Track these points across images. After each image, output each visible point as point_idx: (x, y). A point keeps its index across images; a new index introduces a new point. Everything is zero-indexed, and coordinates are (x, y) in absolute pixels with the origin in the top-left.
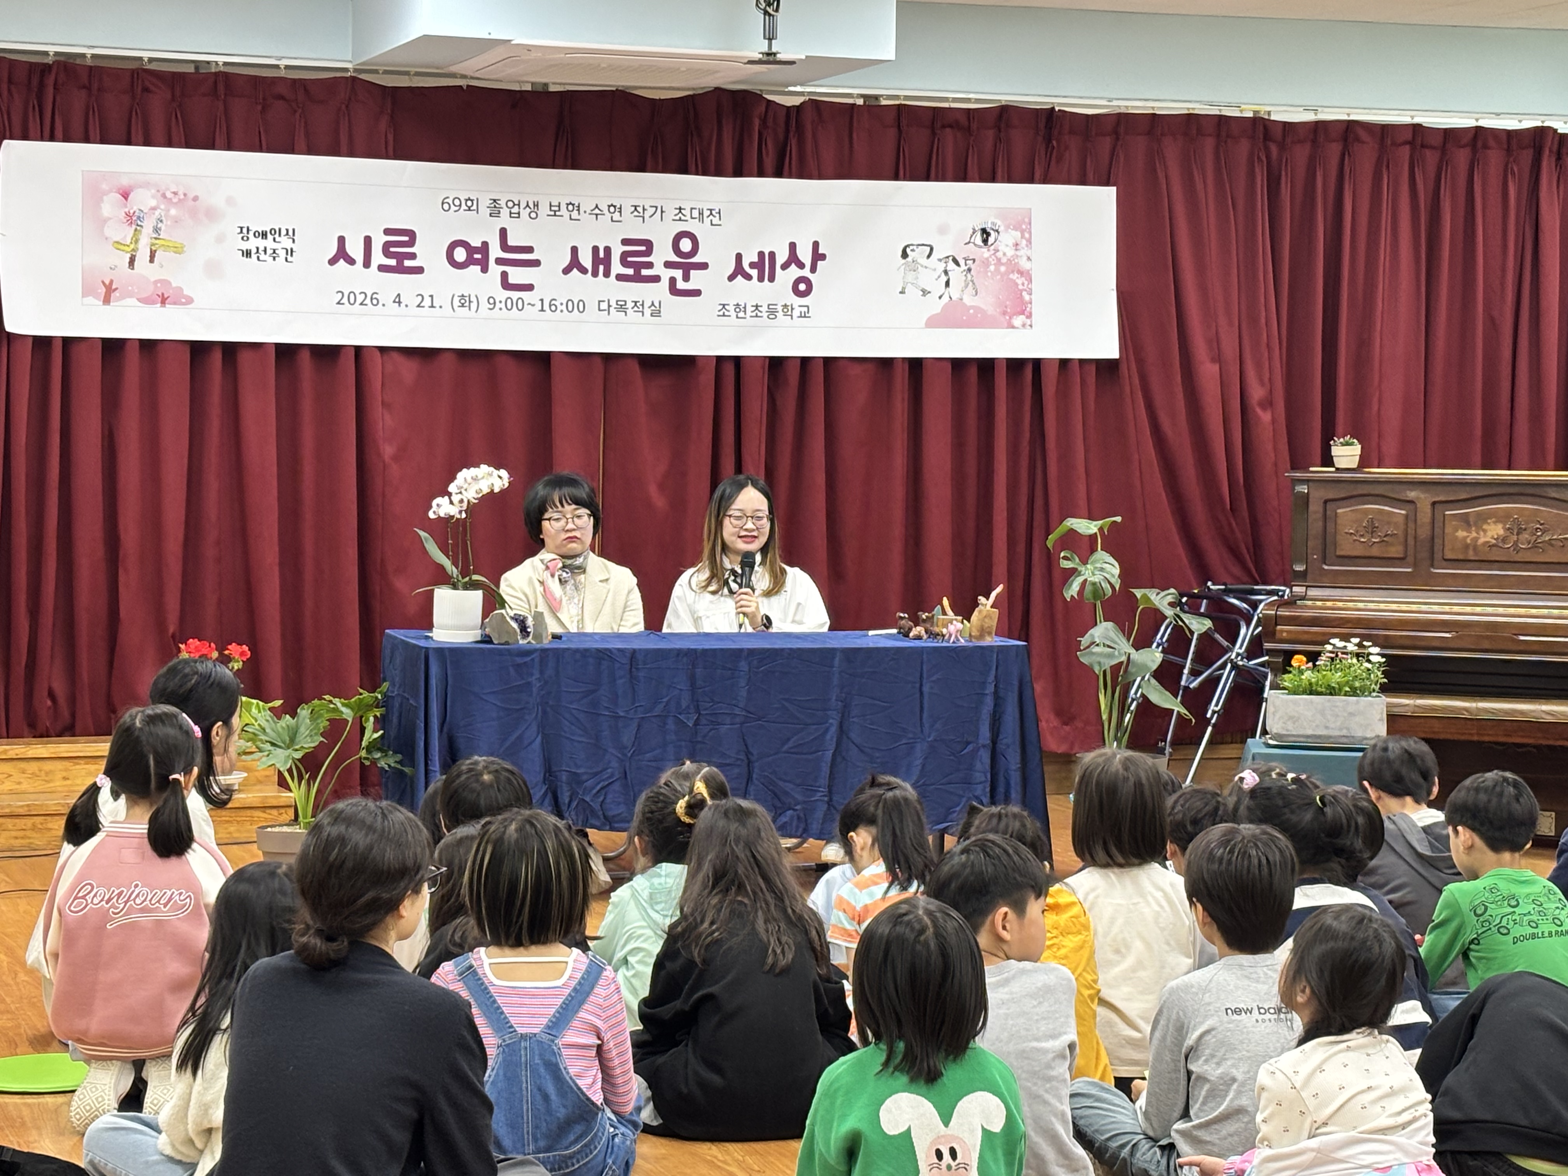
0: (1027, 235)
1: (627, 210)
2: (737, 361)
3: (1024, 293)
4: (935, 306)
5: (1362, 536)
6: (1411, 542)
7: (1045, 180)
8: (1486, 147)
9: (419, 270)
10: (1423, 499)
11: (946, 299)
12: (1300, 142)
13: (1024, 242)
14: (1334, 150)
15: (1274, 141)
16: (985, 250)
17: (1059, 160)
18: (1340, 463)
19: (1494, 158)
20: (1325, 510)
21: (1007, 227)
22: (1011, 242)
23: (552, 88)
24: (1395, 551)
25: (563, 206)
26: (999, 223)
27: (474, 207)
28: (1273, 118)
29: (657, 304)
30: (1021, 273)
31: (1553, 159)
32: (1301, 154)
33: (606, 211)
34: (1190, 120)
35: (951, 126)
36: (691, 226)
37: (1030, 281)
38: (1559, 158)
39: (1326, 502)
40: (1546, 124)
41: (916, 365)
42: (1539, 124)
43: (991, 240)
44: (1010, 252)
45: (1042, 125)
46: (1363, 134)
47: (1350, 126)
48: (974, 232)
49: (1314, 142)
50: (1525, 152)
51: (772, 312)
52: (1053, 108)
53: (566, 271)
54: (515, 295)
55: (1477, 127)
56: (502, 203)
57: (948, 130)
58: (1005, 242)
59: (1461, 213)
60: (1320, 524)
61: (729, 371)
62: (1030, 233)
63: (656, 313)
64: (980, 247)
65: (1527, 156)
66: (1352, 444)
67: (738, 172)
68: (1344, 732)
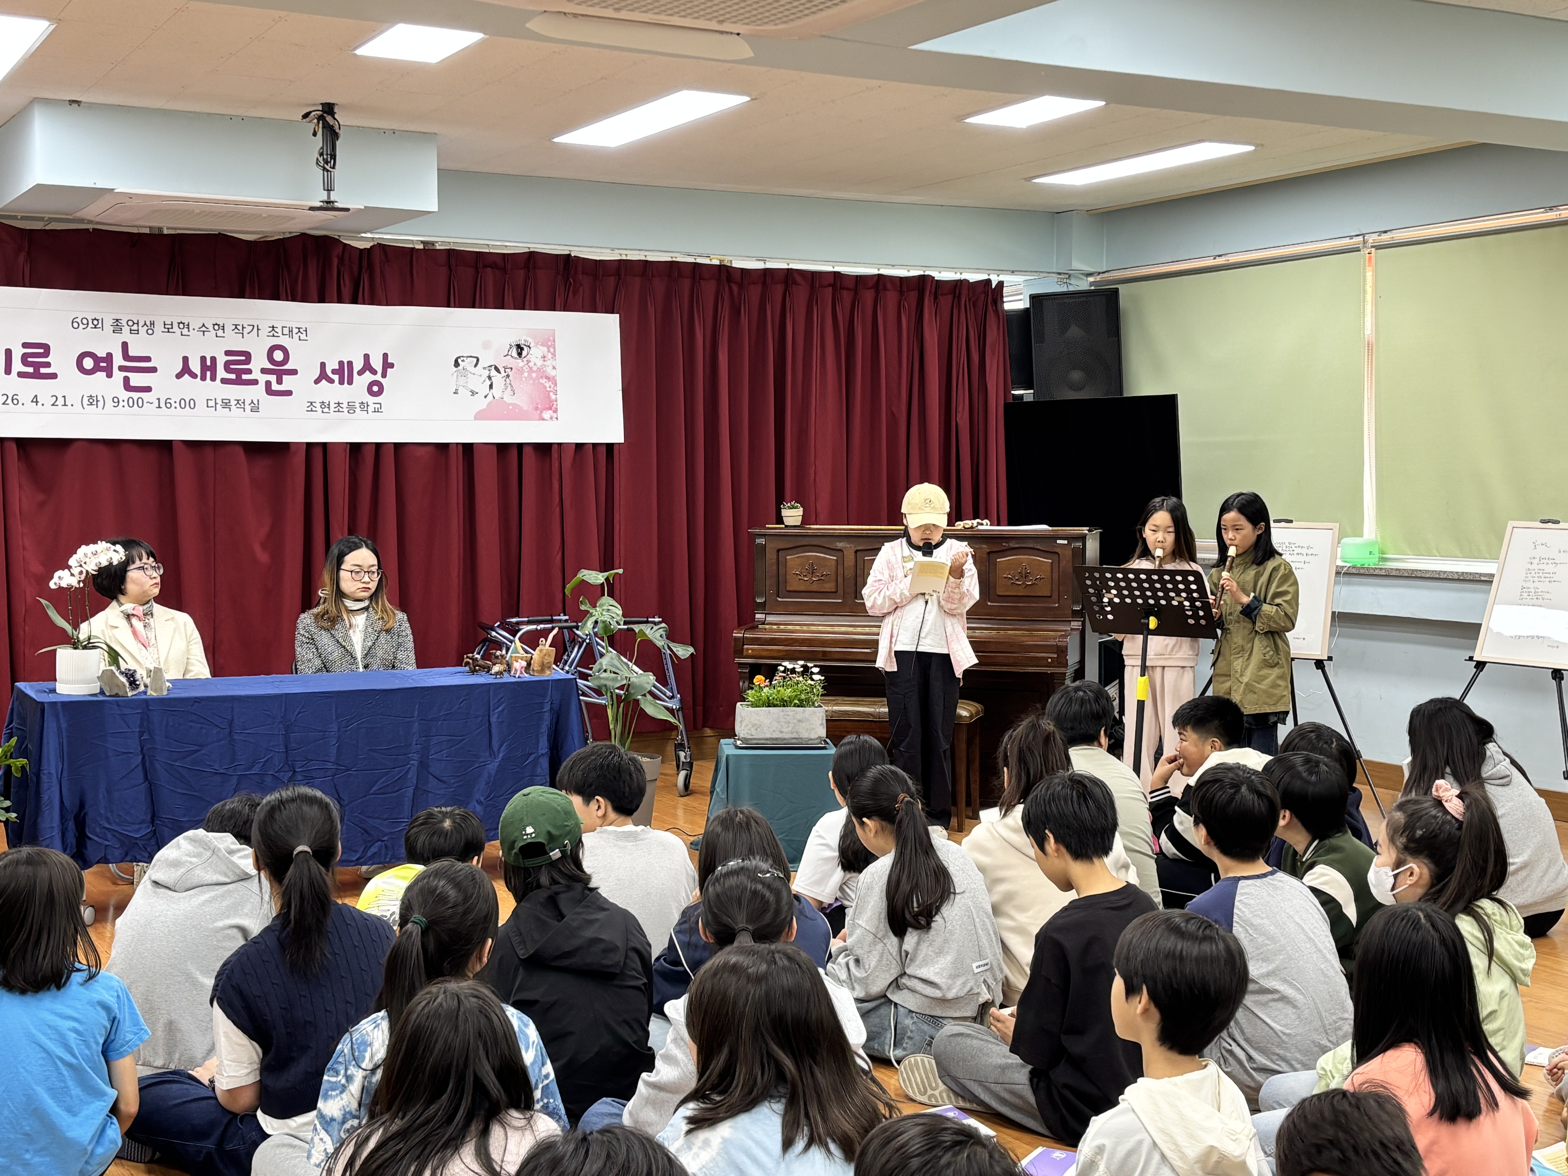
0: (552, 350)
1: (229, 328)
2: (324, 445)
3: (551, 394)
4: (481, 403)
5: (805, 576)
6: (840, 580)
7: (566, 309)
8: (885, 289)
9: (54, 376)
10: (848, 548)
11: (490, 397)
12: (754, 283)
13: (550, 356)
14: (779, 289)
15: (735, 283)
16: (519, 361)
17: (574, 294)
18: (788, 521)
19: (891, 297)
20: (778, 555)
21: (537, 344)
22: (540, 355)
23: (166, 232)
24: (829, 586)
25: (175, 325)
26: (530, 340)
27: (100, 325)
28: (734, 265)
29: (256, 402)
30: (548, 378)
31: (932, 298)
32: (755, 292)
33: (211, 328)
34: (672, 265)
35: (490, 266)
36: (283, 341)
37: (556, 385)
38: (936, 298)
39: (778, 551)
40: (926, 273)
41: (468, 448)
42: (922, 273)
43: (524, 353)
44: (540, 363)
45: (561, 267)
46: (799, 279)
47: (789, 273)
48: (511, 346)
49: (764, 283)
50: (912, 293)
51: (351, 408)
52: (570, 255)
53: (179, 376)
54: (135, 395)
55: (879, 275)
56: (124, 322)
57: (489, 269)
58: (535, 354)
59: (869, 336)
60: (775, 567)
61: (318, 454)
62: (554, 348)
63: (255, 409)
64: (516, 358)
65: (913, 296)
66: (797, 507)
67: (322, 300)
68: (795, 735)
